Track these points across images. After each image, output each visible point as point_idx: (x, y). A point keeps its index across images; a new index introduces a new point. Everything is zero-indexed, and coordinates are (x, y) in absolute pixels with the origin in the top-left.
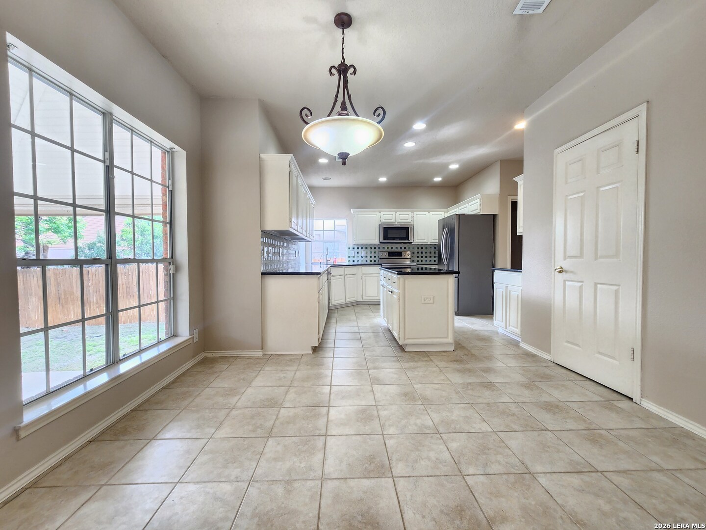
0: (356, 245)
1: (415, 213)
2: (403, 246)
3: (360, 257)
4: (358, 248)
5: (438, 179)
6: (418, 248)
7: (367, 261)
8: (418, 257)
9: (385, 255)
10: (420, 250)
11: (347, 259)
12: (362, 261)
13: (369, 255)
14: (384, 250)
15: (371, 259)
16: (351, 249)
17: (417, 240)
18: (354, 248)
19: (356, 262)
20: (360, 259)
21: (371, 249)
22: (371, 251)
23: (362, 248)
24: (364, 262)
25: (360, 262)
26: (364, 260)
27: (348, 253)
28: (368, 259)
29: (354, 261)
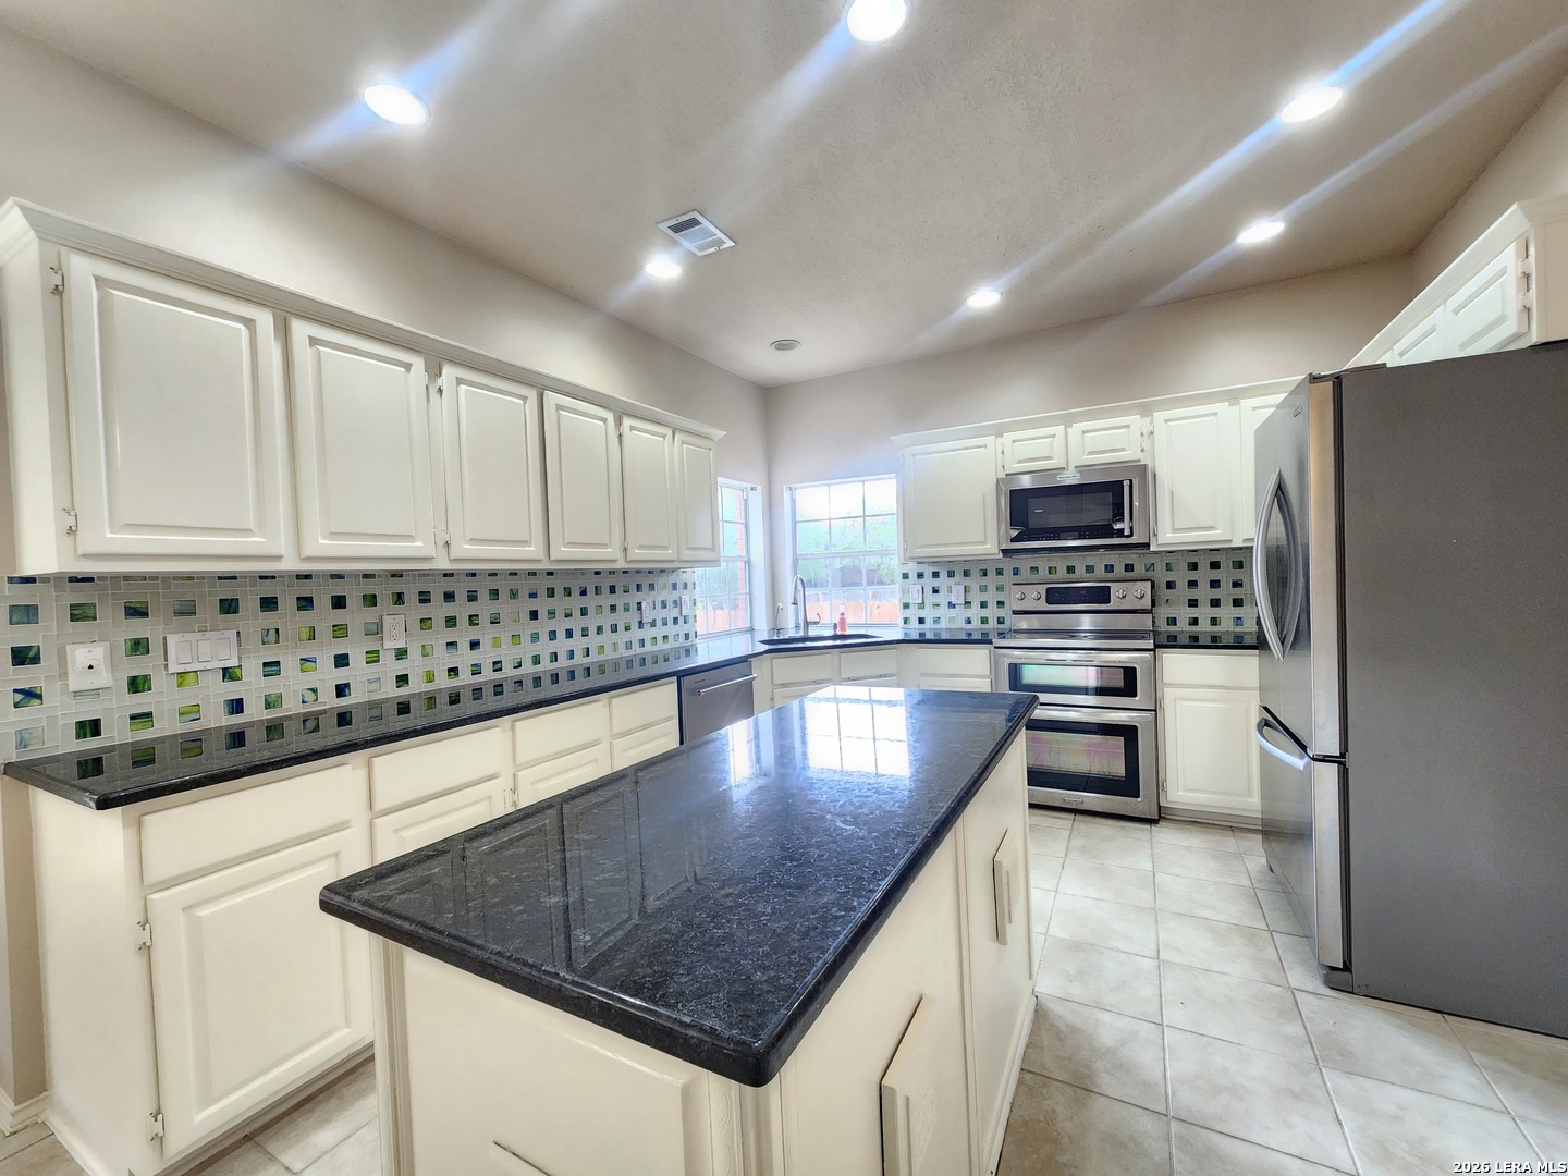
0: (929, 563)
1: (1159, 416)
2: (1099, 561)
3: (944, 604)
4: (936, 575)
5: (1262, 232)
6: (1194, 566)
7: (969, 621)
8: (1193, 603)
9: (1035, 597)
10: (1204, 575)
11: (899, 615)
12: (952, 619)
13: (976, 599)
14: (1035, 578)
15: (985, 613)
16: (913, 576)
17: (1175, 530)
18: (920, 576)
19: (929, 624)
20: (943, 611)
21: (985, 574)
22: (984, 580)
23: (951, 574)
24: (961, 624)
25: (943, 624)
26: (961, 613)
27: (904, 591)
28: (975, 612)
29: (921, 621)
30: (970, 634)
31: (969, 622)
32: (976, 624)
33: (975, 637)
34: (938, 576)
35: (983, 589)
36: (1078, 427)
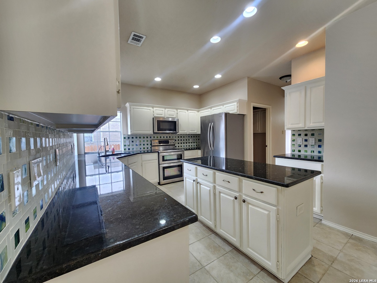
0: (131, 135)
1: (178, 111)
3: (135, 145)
5: (196, 87)
9: (157, 143)
11: (123, 148)
12: (137, 148)
13: (142, 143)
15: (144, 146)
16: (127, 138)
17: (181, 131)
18: (129, 138)
19: (131, 150)
20: (135, 147)
21: (144, 138)
22: (144, 139)
23: (136, 138)
24: (139, 149)
25: (135, 150)
26: (139, 147)
27: (124, 142)
28: (142, 146)
29: (129, 149)
30: (141, 152)
31: (141, 149)
32: (142, 149)
33: (142, 152)
34: (133, 138)
35: (144, 141)
36: (167, 110)
